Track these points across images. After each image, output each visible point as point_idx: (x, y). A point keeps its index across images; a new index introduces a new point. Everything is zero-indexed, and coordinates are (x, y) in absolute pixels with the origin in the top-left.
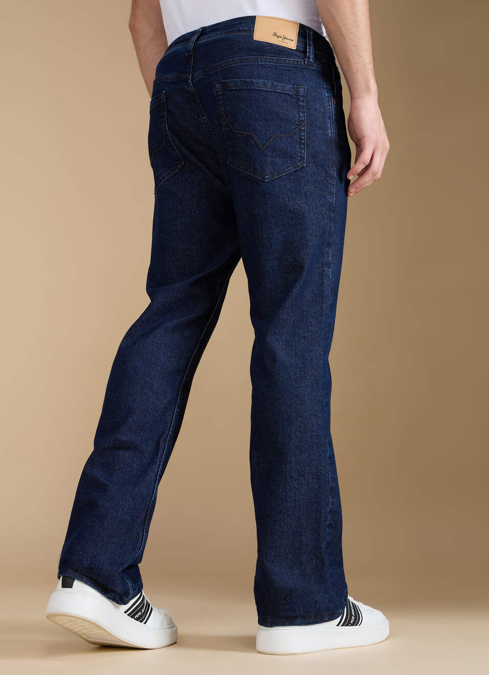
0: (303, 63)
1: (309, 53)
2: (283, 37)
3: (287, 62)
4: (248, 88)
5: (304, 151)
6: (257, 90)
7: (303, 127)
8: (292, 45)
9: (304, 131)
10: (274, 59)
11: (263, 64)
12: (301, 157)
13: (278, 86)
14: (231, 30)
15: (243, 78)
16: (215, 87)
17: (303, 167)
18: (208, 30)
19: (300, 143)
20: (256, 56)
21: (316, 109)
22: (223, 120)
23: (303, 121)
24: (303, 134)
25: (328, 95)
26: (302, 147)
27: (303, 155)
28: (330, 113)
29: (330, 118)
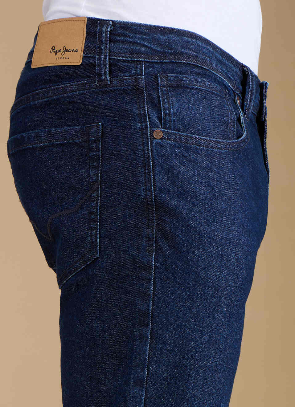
0: (92, 85)
1: (99, 65)
3: (69, 89)
5: (96, 231)
7: (94, 192)
8: (76, 58)
9: (95, 200)
12: (91, 243)
17: (96, 259)
19: (90, 221)
21: (120, 156)
23: (94, 183)
24: (94, 204)
25: (142, 126)
26: (92, 225)
27: (94, 240)
28: (144, 157)
29: (144, 166)
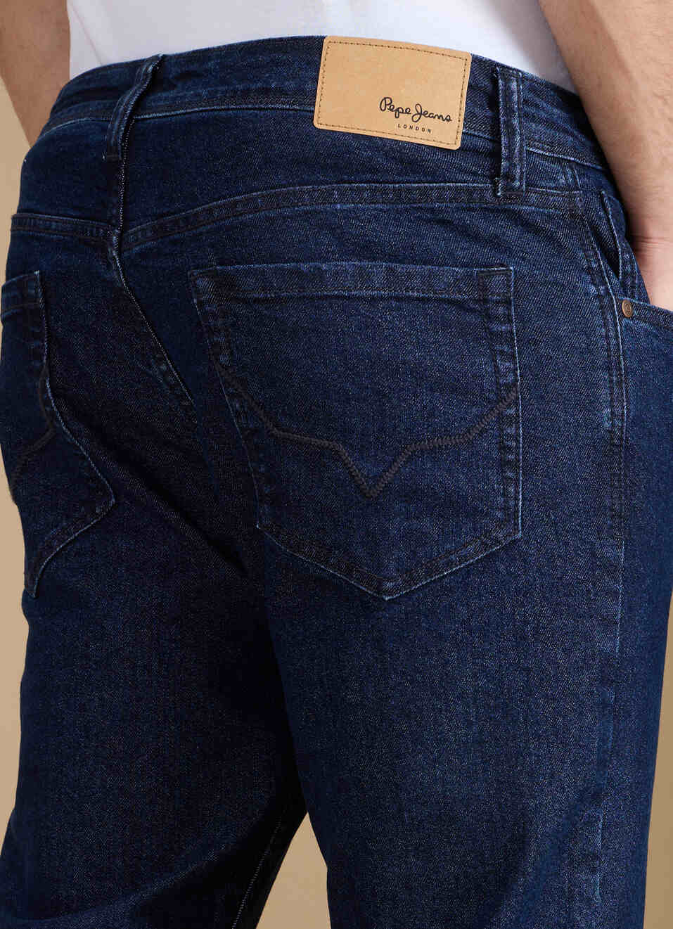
0: (488, 196)
1: (509, 158)
2: (413, 112)
3: (435, 194)
4: (307, 293)
5: (517, 487)
6: (337, 297)
7: (509, 407)
8: (448, 136)
9: (512, 420)
10: (385, 192)
11: (349, 211)
12: (505, 509)
13: (410, 276)
14: (241, 87)
15: (286, 262)
16: (195, 286)
17: (515, 542)
18: (174, 71)
19: (503, 464)
20: (322, 183)
21: (558, 339)
22: (232, 396)
23: (510, 387)
24: (511, 431)
25: (598, 290)
26: (509, 474)
27: (512, 503)
28: (608, 350)
29: (609, 369)
